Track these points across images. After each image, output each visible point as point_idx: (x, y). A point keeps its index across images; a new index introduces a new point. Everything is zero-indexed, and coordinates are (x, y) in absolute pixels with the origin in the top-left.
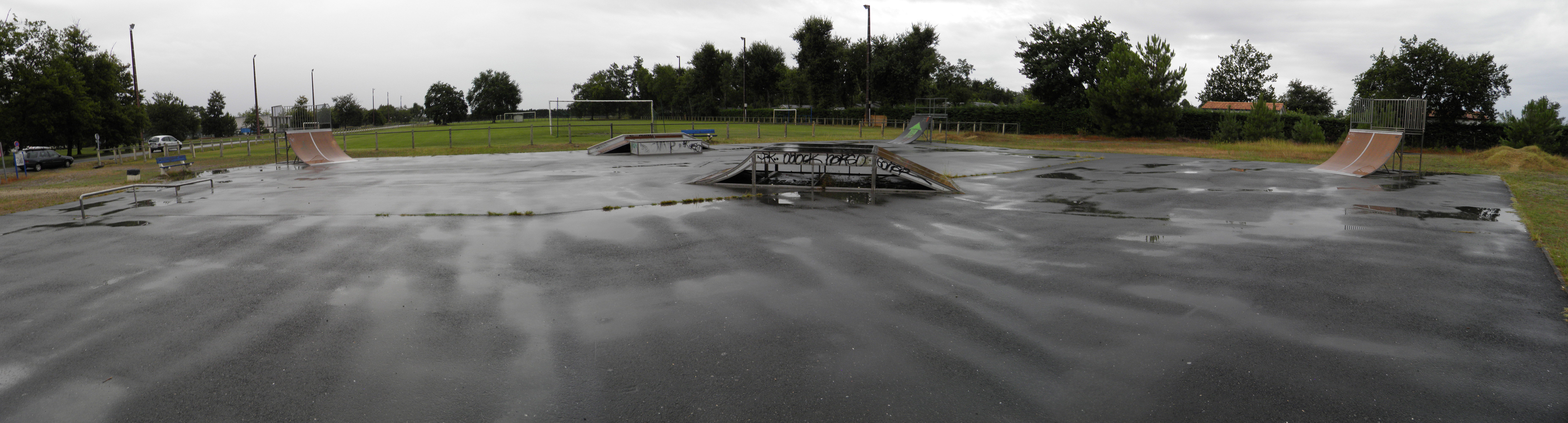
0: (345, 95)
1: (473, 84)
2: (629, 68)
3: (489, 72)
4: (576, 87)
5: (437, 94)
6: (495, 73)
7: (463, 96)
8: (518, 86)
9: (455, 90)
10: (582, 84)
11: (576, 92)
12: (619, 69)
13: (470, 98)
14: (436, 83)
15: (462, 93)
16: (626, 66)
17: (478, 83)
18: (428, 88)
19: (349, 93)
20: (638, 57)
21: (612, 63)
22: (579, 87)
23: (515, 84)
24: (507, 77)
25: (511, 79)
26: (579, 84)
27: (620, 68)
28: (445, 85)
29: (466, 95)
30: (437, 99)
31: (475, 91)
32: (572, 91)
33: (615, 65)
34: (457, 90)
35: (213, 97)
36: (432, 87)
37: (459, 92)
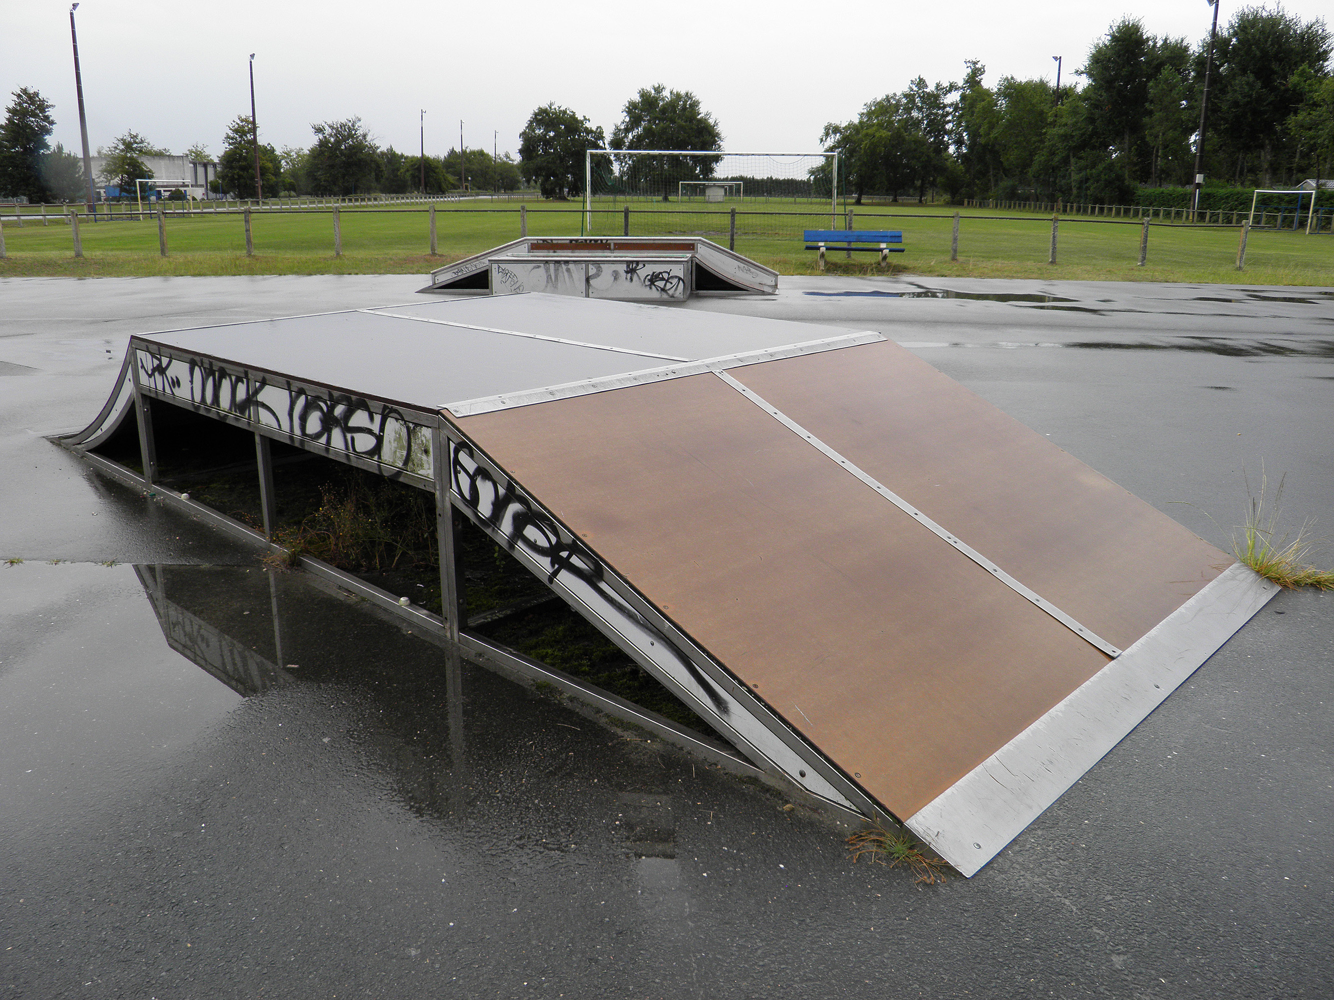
0: (344, 121)
1: (625, 114)
2: (952, 87)
3: (658, 90)
4: (833, 129)
5: (547, 131)
6: (671, 93)
7: (602, 138)
8: (716, 124)
9: (588, 125)
10: (844, 125)
11: (830, 142)
12: (928, 90)
13: (617, 144)
14: (544, 105)
15: (601, 133)
16: (946, 84)
17: (634, 111)
18: (529, 116)
19: (351, 117)
20: (975, 63)
21: (915, 77)
22: (836, 130)
23: (711, 121)
24: (695, 105)
25: (703, 110)
26: (838, 123)
27: (931, 88)
28: (565, 112)
29: (608, 136)
30: (547, 143)
31: (627, 130)
32: (822, 140)
33: (921, 83)
34: (592, 125)
35: (20, 104)
36: (536, 115)
37: (594, 129)
